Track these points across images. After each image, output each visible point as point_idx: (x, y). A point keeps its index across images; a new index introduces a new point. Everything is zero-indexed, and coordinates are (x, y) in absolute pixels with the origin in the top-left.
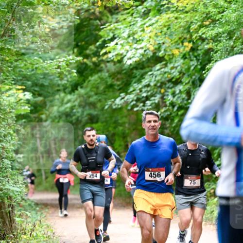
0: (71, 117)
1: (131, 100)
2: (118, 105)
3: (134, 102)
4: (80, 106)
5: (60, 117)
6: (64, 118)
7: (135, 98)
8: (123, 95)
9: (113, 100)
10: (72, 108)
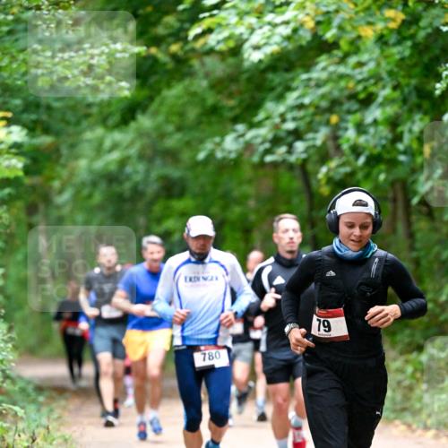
0: (120, 183)
1: (259, 140)
2: (230, 152)
3: (267, 145)
4: (141, 157)
5: (94, 184)
6: (103, 186)
7: (270, 136)
8: (240, 127)
9: (217, 139)
10: (123, 163)
